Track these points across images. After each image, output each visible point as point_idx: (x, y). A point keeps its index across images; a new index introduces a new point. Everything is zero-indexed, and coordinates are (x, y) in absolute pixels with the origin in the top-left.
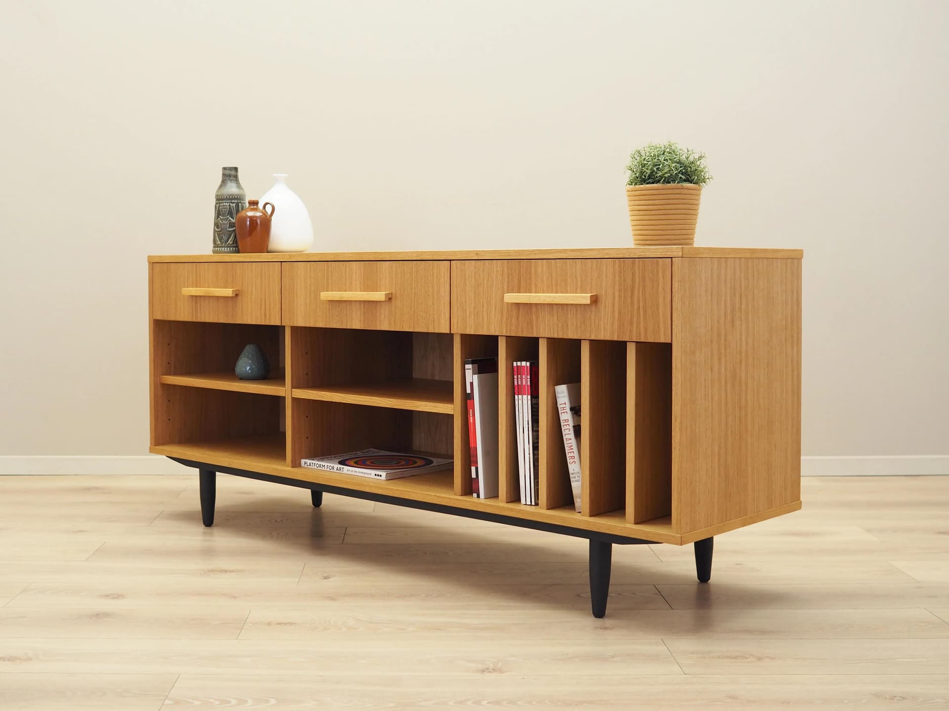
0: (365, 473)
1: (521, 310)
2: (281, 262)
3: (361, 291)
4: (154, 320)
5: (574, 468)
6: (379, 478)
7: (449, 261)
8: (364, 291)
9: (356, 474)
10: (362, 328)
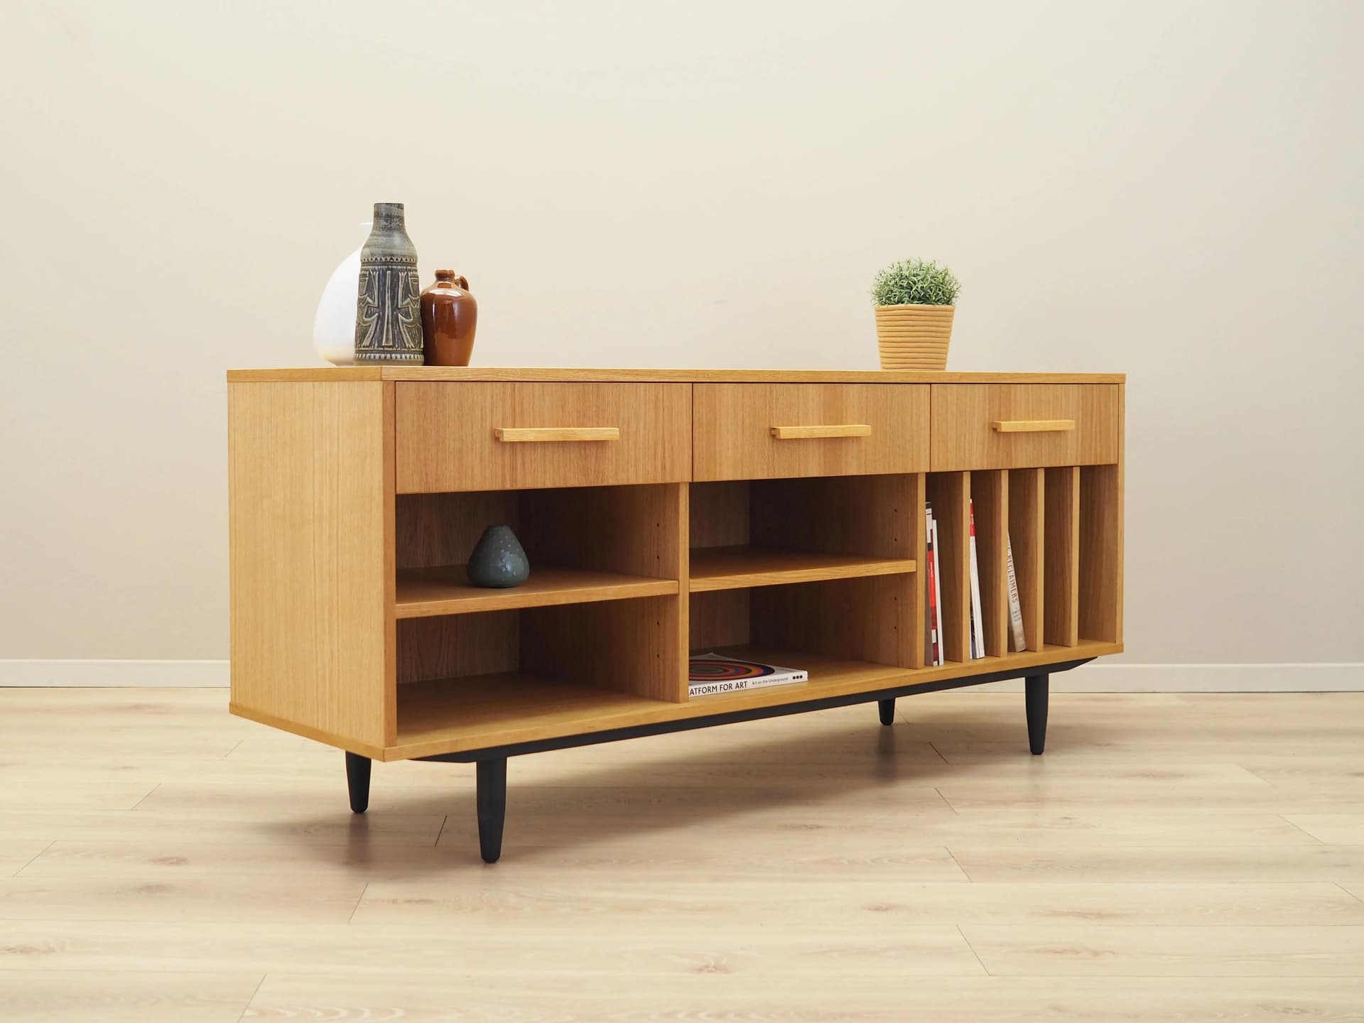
0: (778, 680)
1: (1001, 440)
2: (693, 383)
3: (820, 424)
4: (398, 497)
5: (1015, 606)
6: (799, 680)
7: (929, 385)
8: (825, 425)
9: (768, 684)
10: (822, 475)
